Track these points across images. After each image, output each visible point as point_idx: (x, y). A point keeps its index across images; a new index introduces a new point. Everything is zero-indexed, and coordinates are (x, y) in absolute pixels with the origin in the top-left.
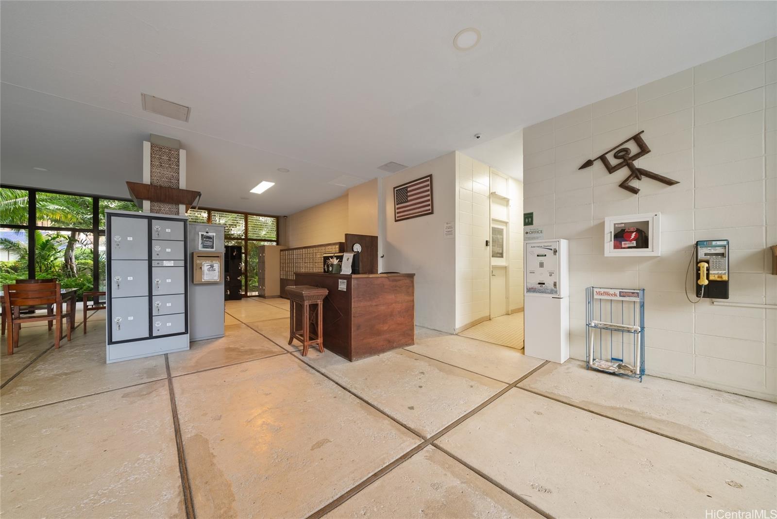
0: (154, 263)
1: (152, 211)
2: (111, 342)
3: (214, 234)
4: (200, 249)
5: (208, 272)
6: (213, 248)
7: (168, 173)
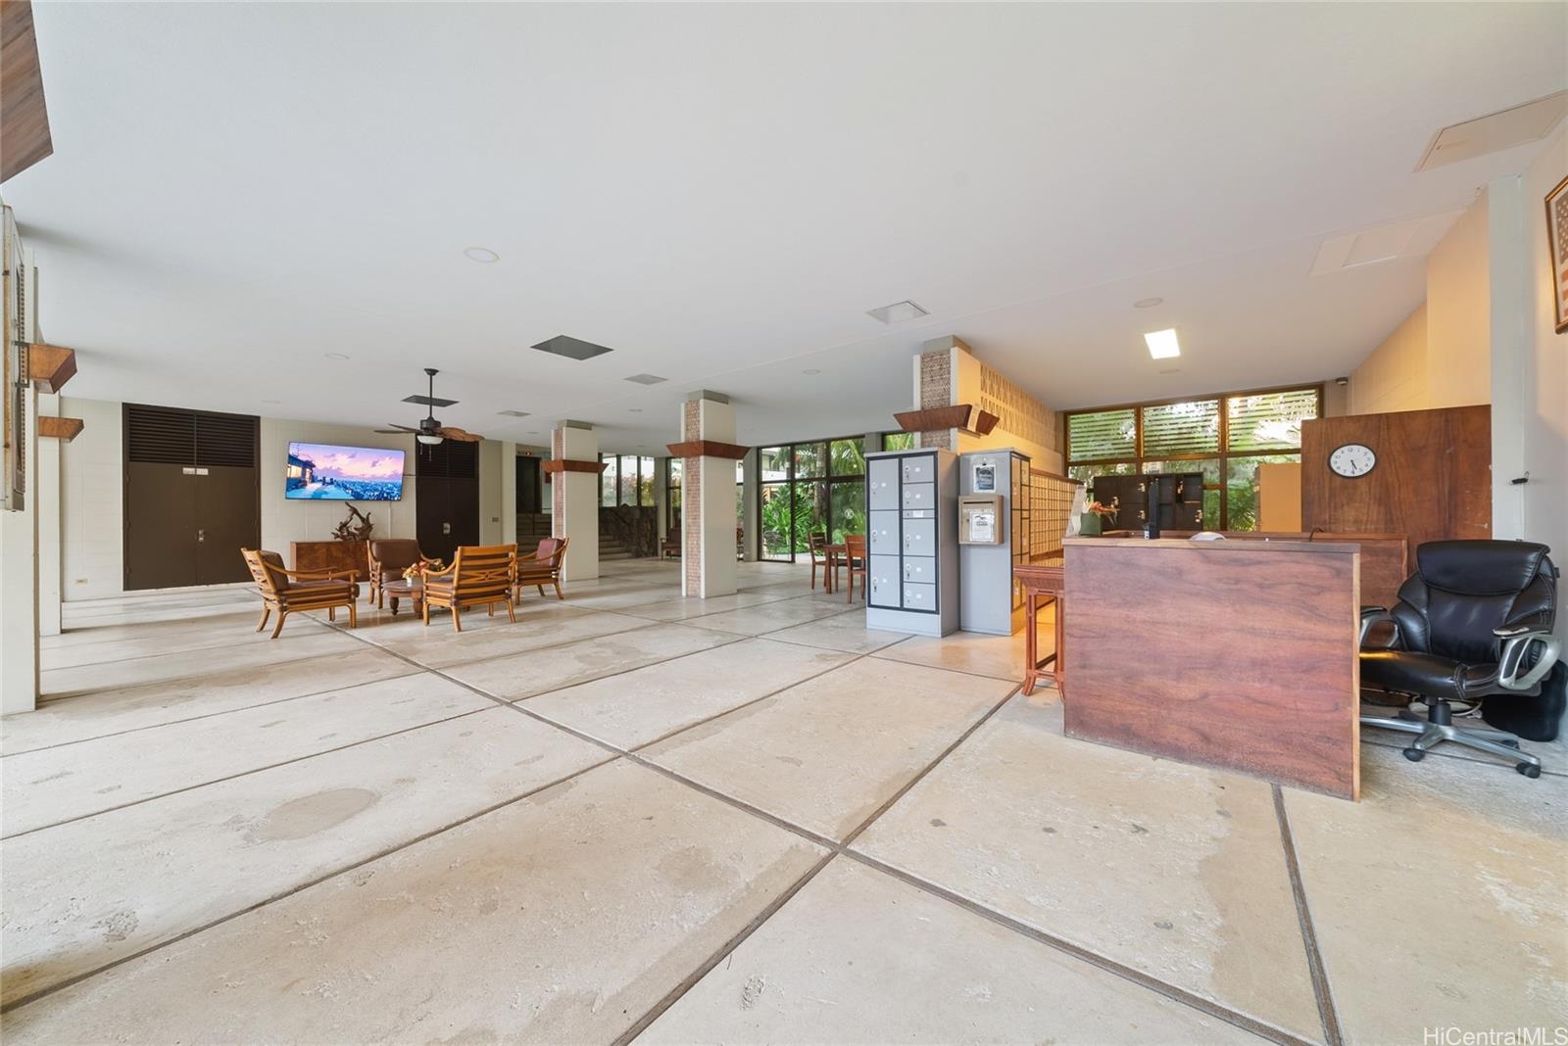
0: (905, 513)
1: (923, 445)
2: (870, 606)
3: (994, 466)
4: (975, 491)
5: (977, 527)
6: (993, 488)
7: (939, 388)
